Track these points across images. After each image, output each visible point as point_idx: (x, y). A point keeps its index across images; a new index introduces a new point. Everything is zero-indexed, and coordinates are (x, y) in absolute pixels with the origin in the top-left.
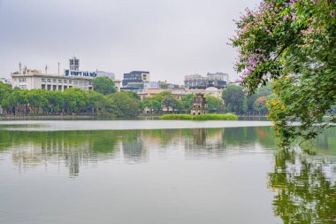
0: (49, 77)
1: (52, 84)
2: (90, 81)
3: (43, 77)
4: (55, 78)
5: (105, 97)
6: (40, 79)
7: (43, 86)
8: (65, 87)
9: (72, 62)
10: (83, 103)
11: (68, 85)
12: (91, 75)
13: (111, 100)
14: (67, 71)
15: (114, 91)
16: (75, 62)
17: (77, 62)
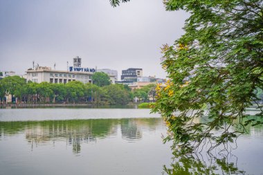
0: (56, 73)
1: (59, 78)
2: (90, 75)
3: (51, 73)
4: (61, 73)
5: (100, 88)
6: (49, 74)
7: (51, 80)
8: (70, 80)
9: (75, 60)
10: (82, 93)
11: (72, 78)
12: (91, 71)
13: (106, 91)
14: (71, 68)
15: (109, 83)
16: (78, 61)
17: (79, 60)
